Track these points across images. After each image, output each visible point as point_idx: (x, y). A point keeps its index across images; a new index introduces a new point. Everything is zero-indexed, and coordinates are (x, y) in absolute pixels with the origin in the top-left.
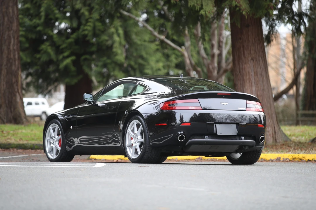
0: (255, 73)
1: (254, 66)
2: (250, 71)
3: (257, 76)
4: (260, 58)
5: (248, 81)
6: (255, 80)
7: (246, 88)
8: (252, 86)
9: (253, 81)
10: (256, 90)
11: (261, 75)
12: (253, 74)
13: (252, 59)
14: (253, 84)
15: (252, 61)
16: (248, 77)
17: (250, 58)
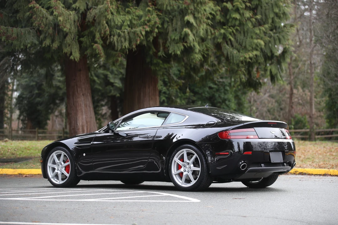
0: (85, 105)
1: (84, 100)
2: (82, 104)
3: (86, 106)
4: (89, 94)
5: (80, 111)
6: (85, 110)
7: (79, 116)
8: (82, 115)
9: (84, 111)
10: (85, 117)
11: (89, 106)
12: (83, 105)
13: (83, 95)
14: (84, 113)
15: (83, 96)
16: (80, 108)
17: (82, 94)
